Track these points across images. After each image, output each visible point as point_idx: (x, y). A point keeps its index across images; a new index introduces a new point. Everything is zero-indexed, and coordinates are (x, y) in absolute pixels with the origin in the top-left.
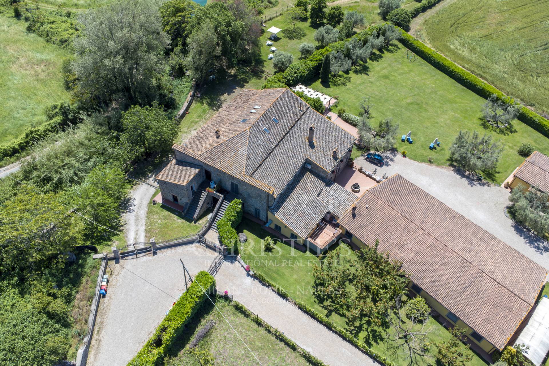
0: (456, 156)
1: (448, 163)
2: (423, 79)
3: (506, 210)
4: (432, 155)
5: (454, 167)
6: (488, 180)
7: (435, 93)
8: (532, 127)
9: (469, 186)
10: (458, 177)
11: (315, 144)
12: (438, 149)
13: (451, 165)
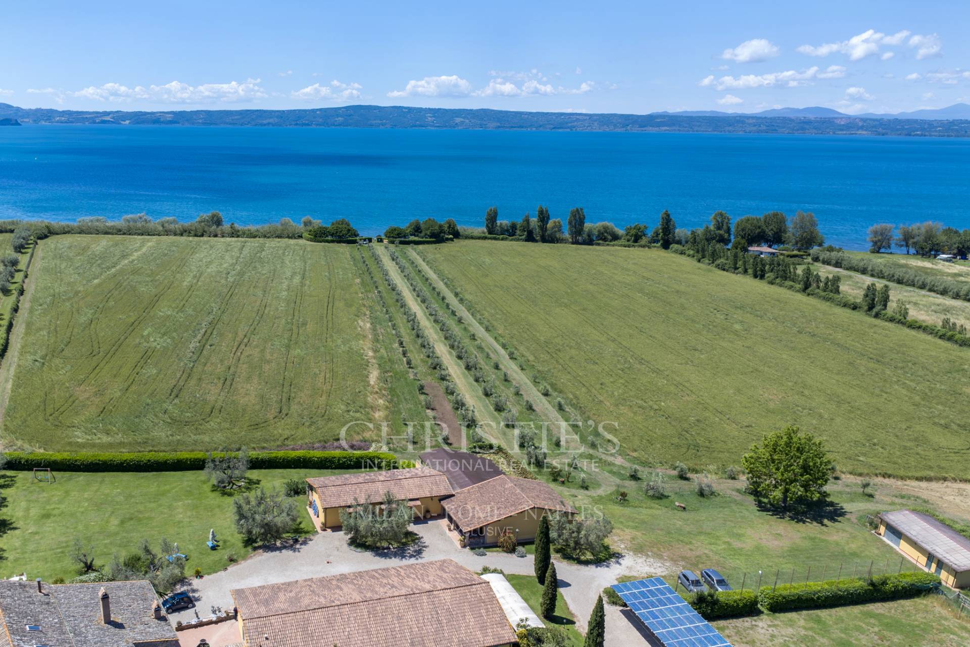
0: (256, 531)
1: (249, 549)
2: (96, 491)
3: (352, 548)
4: (224, 554)
5: (259, 547)
6: (303, 535)
7: (131, 496)
8: (265, 468)
9: (297, 553)
10: (274, 553)
11: (120, 621)
12: (220, 543)
13: (255, 549)
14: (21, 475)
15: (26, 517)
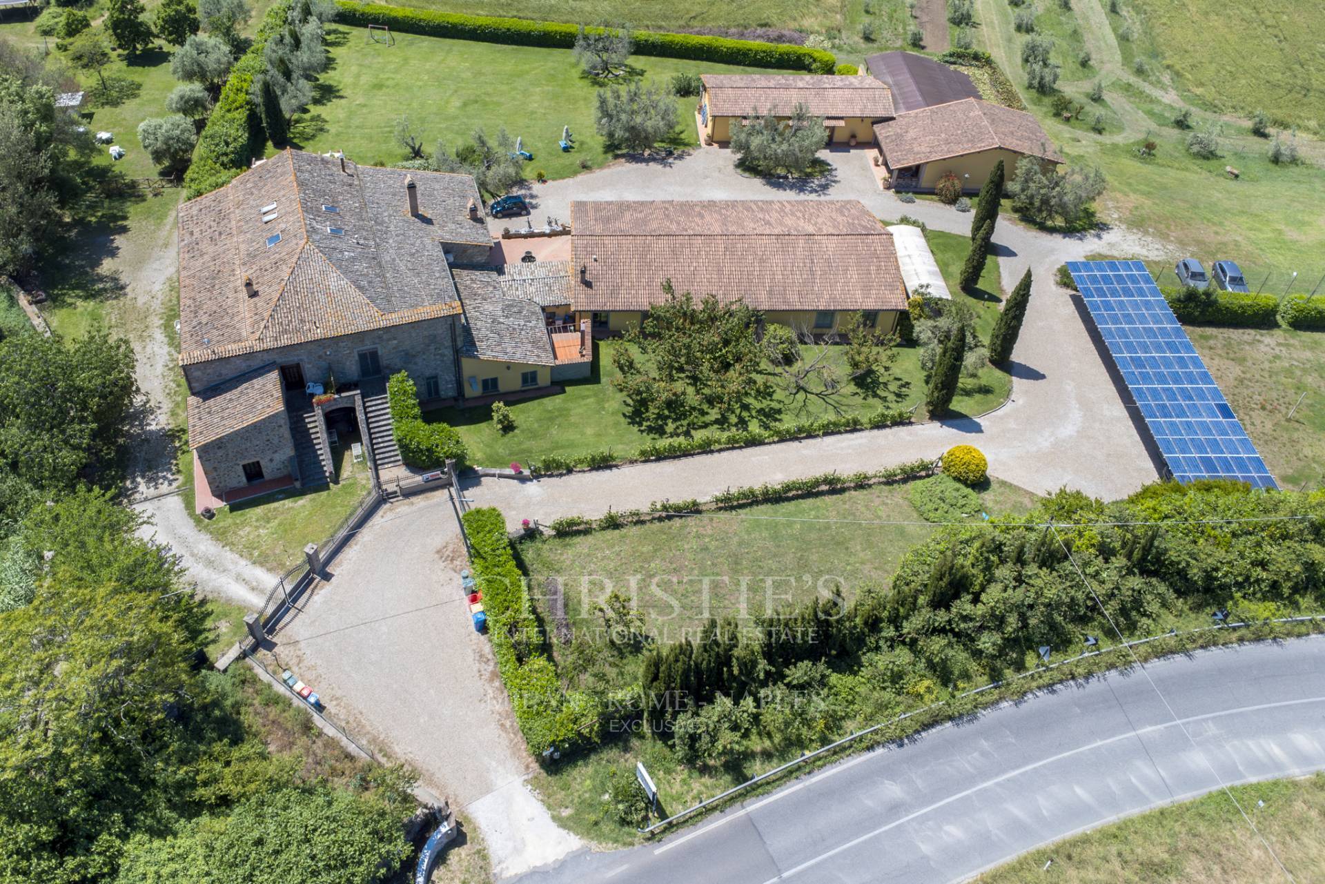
0: (619, 134)
1: (610, 156)
2: (440, 63)
3: (739, 171)
4: (576, 158)
5: (623, 156)
6: (681, 148)
7: (480, 73)
8: (656, 56)
9: (668, 169)
10: (640, 166)
11: (429, 216)
12: (576, 145)
13: (616, 157)
14: (356, 32)
15: (355, 85)
